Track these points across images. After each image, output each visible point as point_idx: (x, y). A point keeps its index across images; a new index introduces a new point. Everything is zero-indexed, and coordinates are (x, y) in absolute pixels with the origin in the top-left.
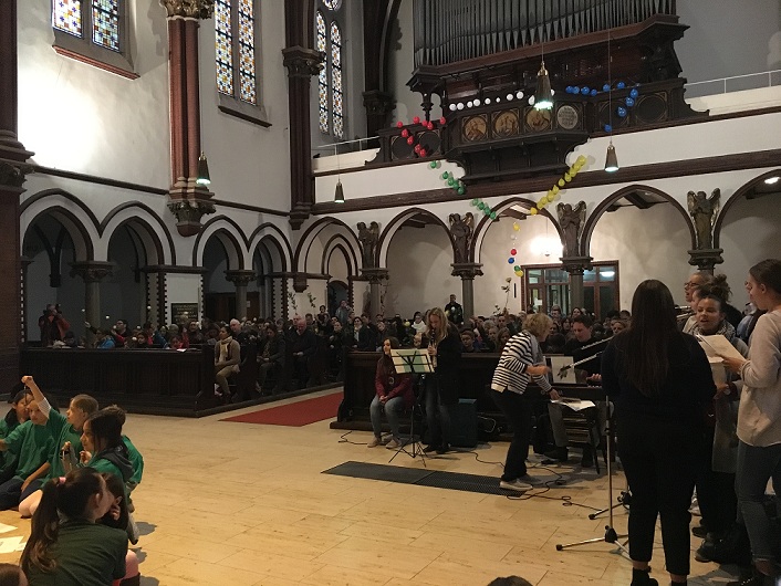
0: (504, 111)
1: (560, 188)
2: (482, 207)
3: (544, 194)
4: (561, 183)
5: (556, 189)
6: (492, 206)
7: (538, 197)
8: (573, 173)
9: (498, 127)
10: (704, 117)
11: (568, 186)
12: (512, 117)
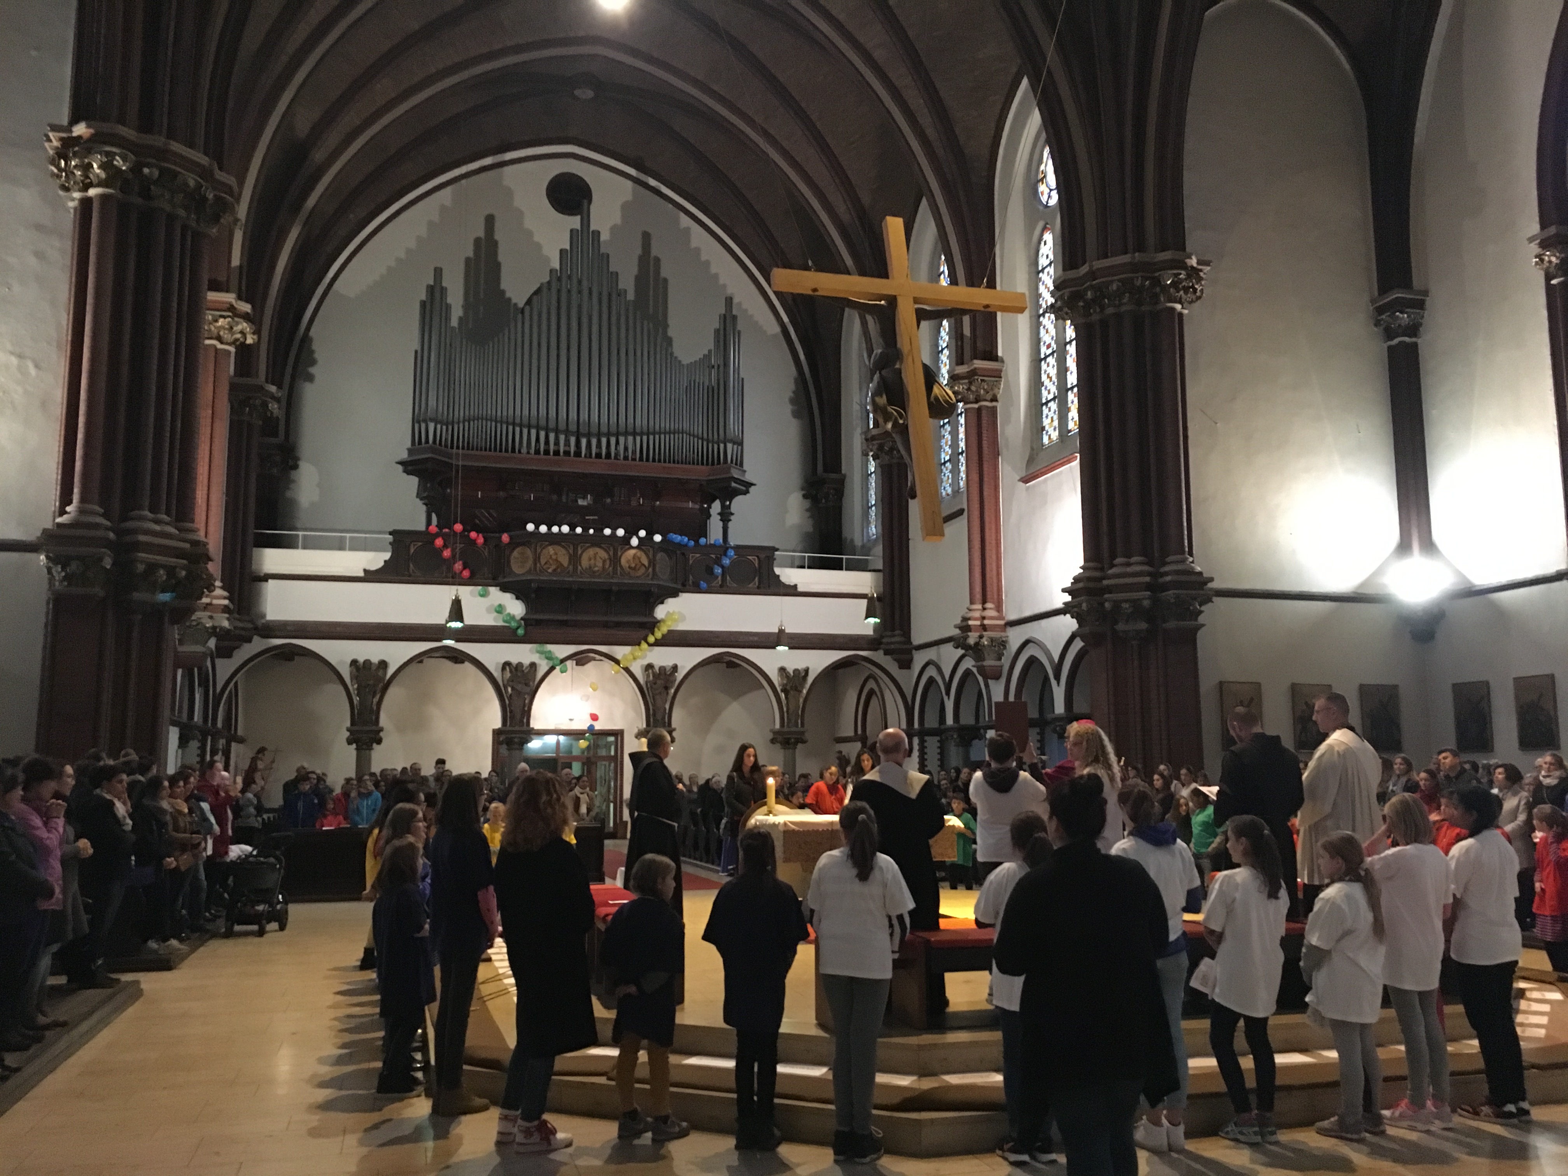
0: (594, 545)
1: (650, 645)
2: (549, 657)
3: (627, 649)
4: (651, 639)
5: (644, 645)
6: (562, 656)
7: (620, 651)
8: (664, 629)
9: (585, 563)
10: (792, 591)
11: (658, 643)
12: (602, 554)
